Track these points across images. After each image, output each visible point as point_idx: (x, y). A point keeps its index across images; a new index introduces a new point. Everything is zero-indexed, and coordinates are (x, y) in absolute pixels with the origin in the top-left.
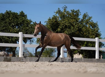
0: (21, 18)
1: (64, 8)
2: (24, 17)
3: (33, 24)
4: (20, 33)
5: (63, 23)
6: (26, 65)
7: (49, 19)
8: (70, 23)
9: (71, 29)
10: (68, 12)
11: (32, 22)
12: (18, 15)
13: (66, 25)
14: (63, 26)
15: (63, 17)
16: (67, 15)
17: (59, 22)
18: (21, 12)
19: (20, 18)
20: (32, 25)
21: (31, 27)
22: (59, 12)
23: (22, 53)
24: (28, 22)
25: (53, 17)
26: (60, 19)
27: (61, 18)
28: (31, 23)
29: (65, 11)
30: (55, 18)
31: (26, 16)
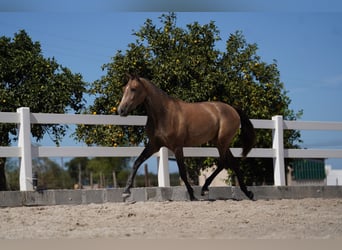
0: (21, 54)
1: (164, 19)
2: (30, 49)
3: (61, 72)
4: (20, 111)
5: (164, 70)
6: (45, 217)
7: (117, 58)
8: (187, 68)
9: (190, 89)
10: (178, 33)
11: (57, 66)
12: (10, 46)
13: (176, 77)
14: (166, 79)
15: (163, 46)
16: (177, 43)
17: (150, 65)
18: (18, 33)
19: (16, 54)
20: (59, 77)
21: (57, 85)
22: (149, 31)
23: (31, 179)
24: (45, 67)
25: (130, 49)
26: (154, 57)
27: (158, 54)
28: (56, 72)
29: (169, 30)
30: (136, 52)
31: (38, 45)
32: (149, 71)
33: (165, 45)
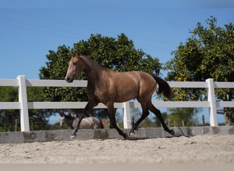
0: (121, 47)
1: (209, 22)
2: (127, 45)
3: (146, 58)
5: (211, 54)
7: (180, 47)
8: (224, 52)
9: (227, 65)
10: (218, 30)
11: (144, 54)
12: (115, 43)
13: (218, 57)
14: (212, 59)
15: (209, 39)
16: (218, 36)
17: (201, 51)
18: (120, 35)
19: (119, 47)
20: (145, 61)
21: (144, 65)
22: (200, 30)
24: (136, 55)
25: (188, 41)
26: (204, 45)
27: (206, 44)
28: (143, 57)
29: (212, 28)
30: (191, 43)
31: (131, 42)
32: (200, 54)
33: (210, 38)
